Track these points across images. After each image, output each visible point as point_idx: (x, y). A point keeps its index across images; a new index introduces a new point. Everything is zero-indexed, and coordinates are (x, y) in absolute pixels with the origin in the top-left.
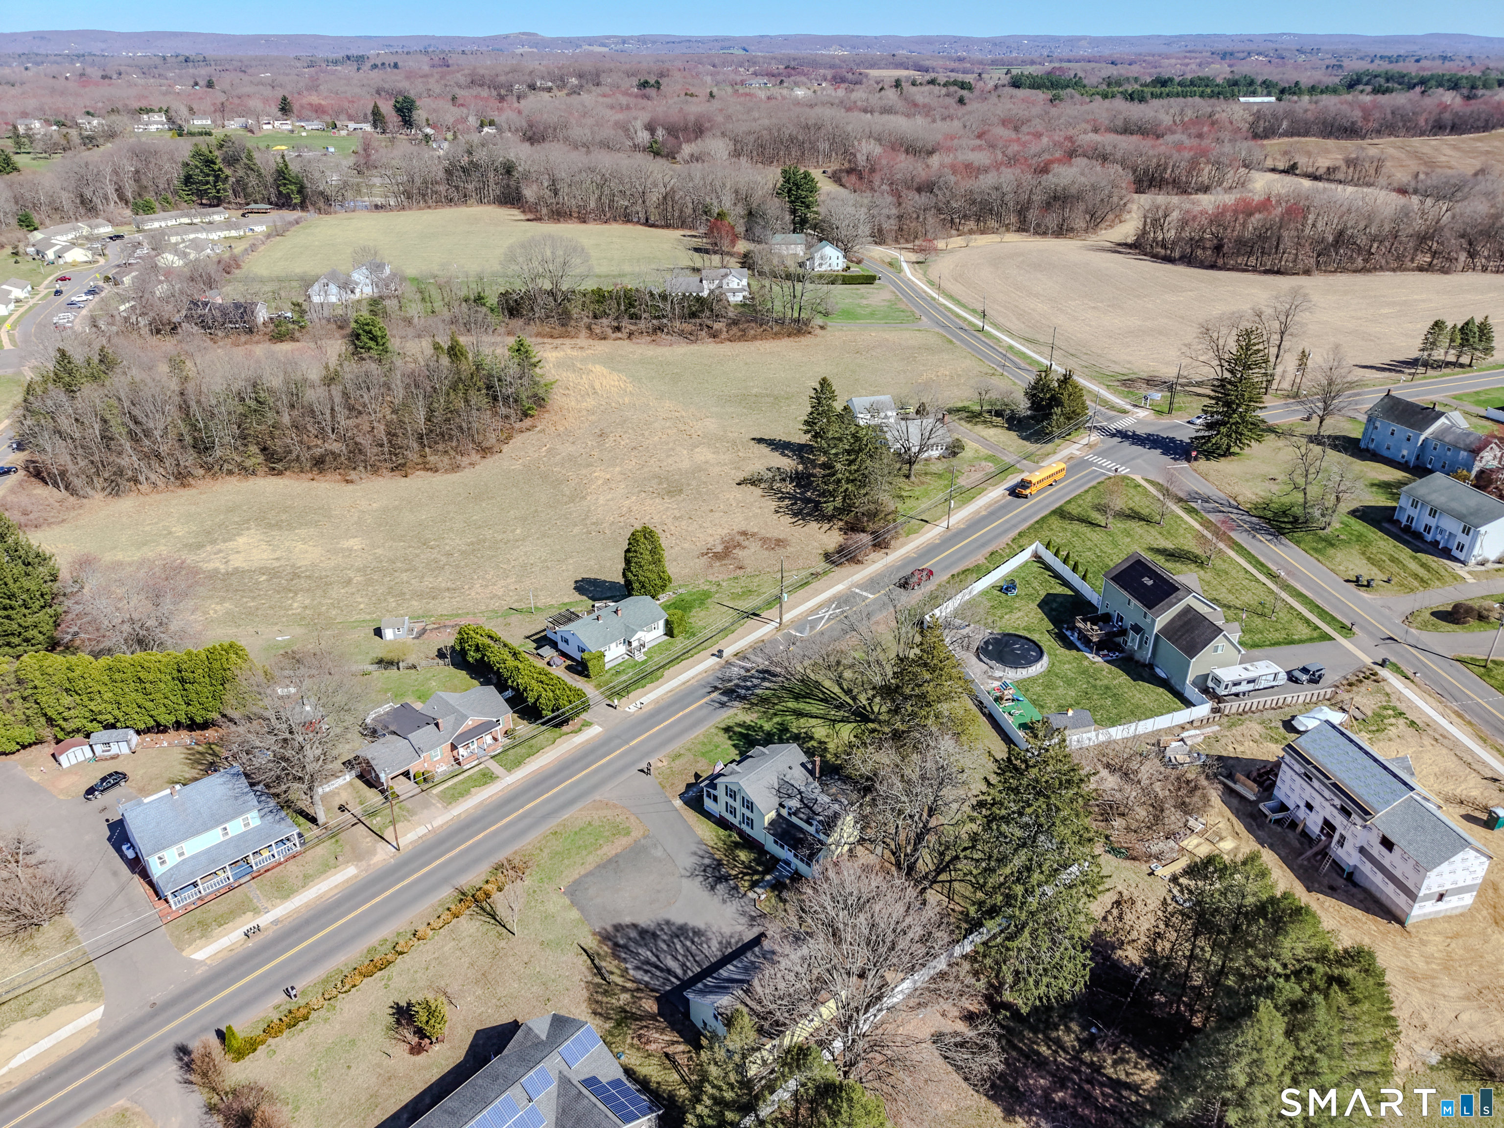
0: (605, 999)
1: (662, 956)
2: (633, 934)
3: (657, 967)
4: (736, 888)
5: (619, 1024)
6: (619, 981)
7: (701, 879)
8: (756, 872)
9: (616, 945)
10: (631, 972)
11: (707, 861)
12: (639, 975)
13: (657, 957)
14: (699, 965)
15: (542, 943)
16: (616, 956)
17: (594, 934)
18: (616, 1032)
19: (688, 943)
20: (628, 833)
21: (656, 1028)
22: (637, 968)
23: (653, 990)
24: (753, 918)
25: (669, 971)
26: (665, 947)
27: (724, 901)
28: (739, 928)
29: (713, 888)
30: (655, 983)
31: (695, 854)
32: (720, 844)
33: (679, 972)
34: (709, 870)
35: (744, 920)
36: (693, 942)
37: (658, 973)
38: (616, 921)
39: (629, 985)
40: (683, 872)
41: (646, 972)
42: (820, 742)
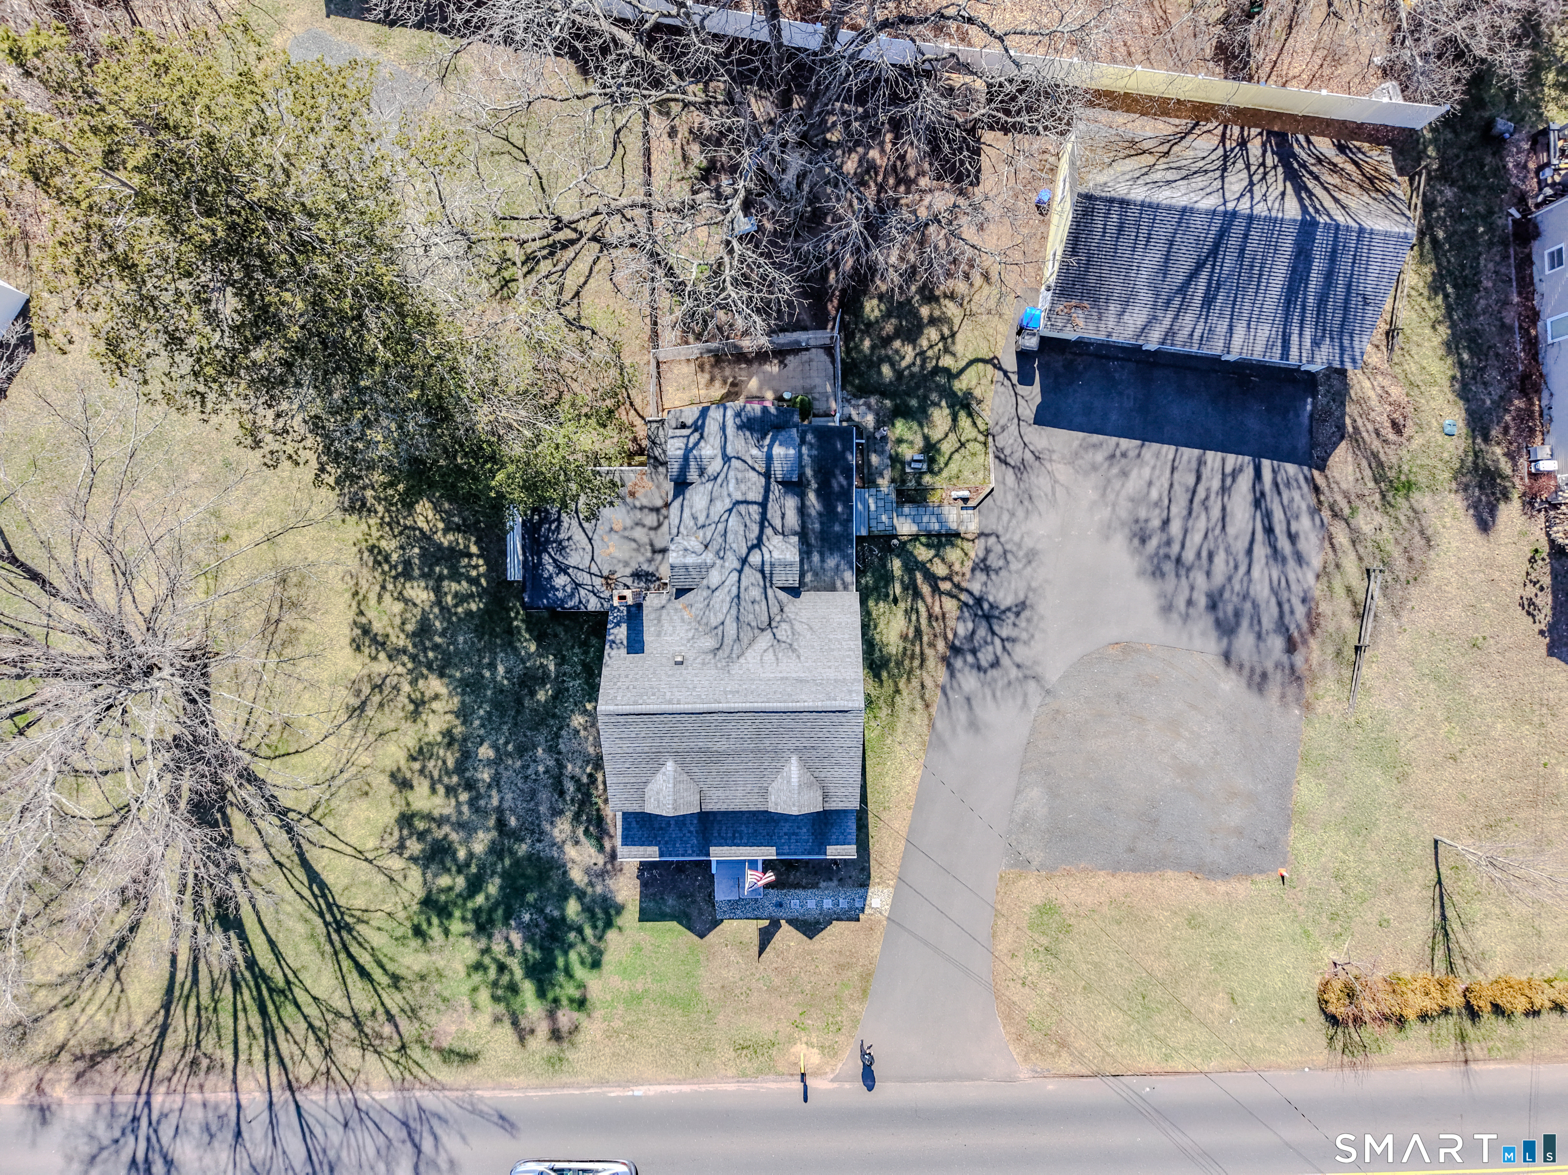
0: (1396, 552)
1: (1241, 546)
2: (1245, 640)
3: (1269, 530)
4: (983, 566)
5: (1409, 486)
6: (1350, 564)
7: (1020, 652)
8: (912, 565)
9: (1291, 647)
10: (1316, 562)
11: (969, 681)
12: (1310, 542)
13: (1250, 552)
14: (1201, 462)
15: (1402, 778)
16: (1313, 621)
17: (1308, 707)
18: (1422, 478)
19: (1175, 527)
20: (1047, 909)
21: (1365, 415)
22: (1300, 559)
23: (1317, 490)
24: (1021, 469)
25: (1258, 501)
26: (1220, 559)
27: (1031, 557)
28: (1062, 472)
29: (1021, 607)
30: (1301, 499)
31: (974, 725)
32: (905, 700)
33: (1245, 481)
34: (985, 657)
35: (1039, 482)
36: (1166, 522)
37: (1278, 516)
38: (1251, 700)
39: (1342, 537)
40: (1035, 699)
41: (1292, 538)
42: (404, 784)
